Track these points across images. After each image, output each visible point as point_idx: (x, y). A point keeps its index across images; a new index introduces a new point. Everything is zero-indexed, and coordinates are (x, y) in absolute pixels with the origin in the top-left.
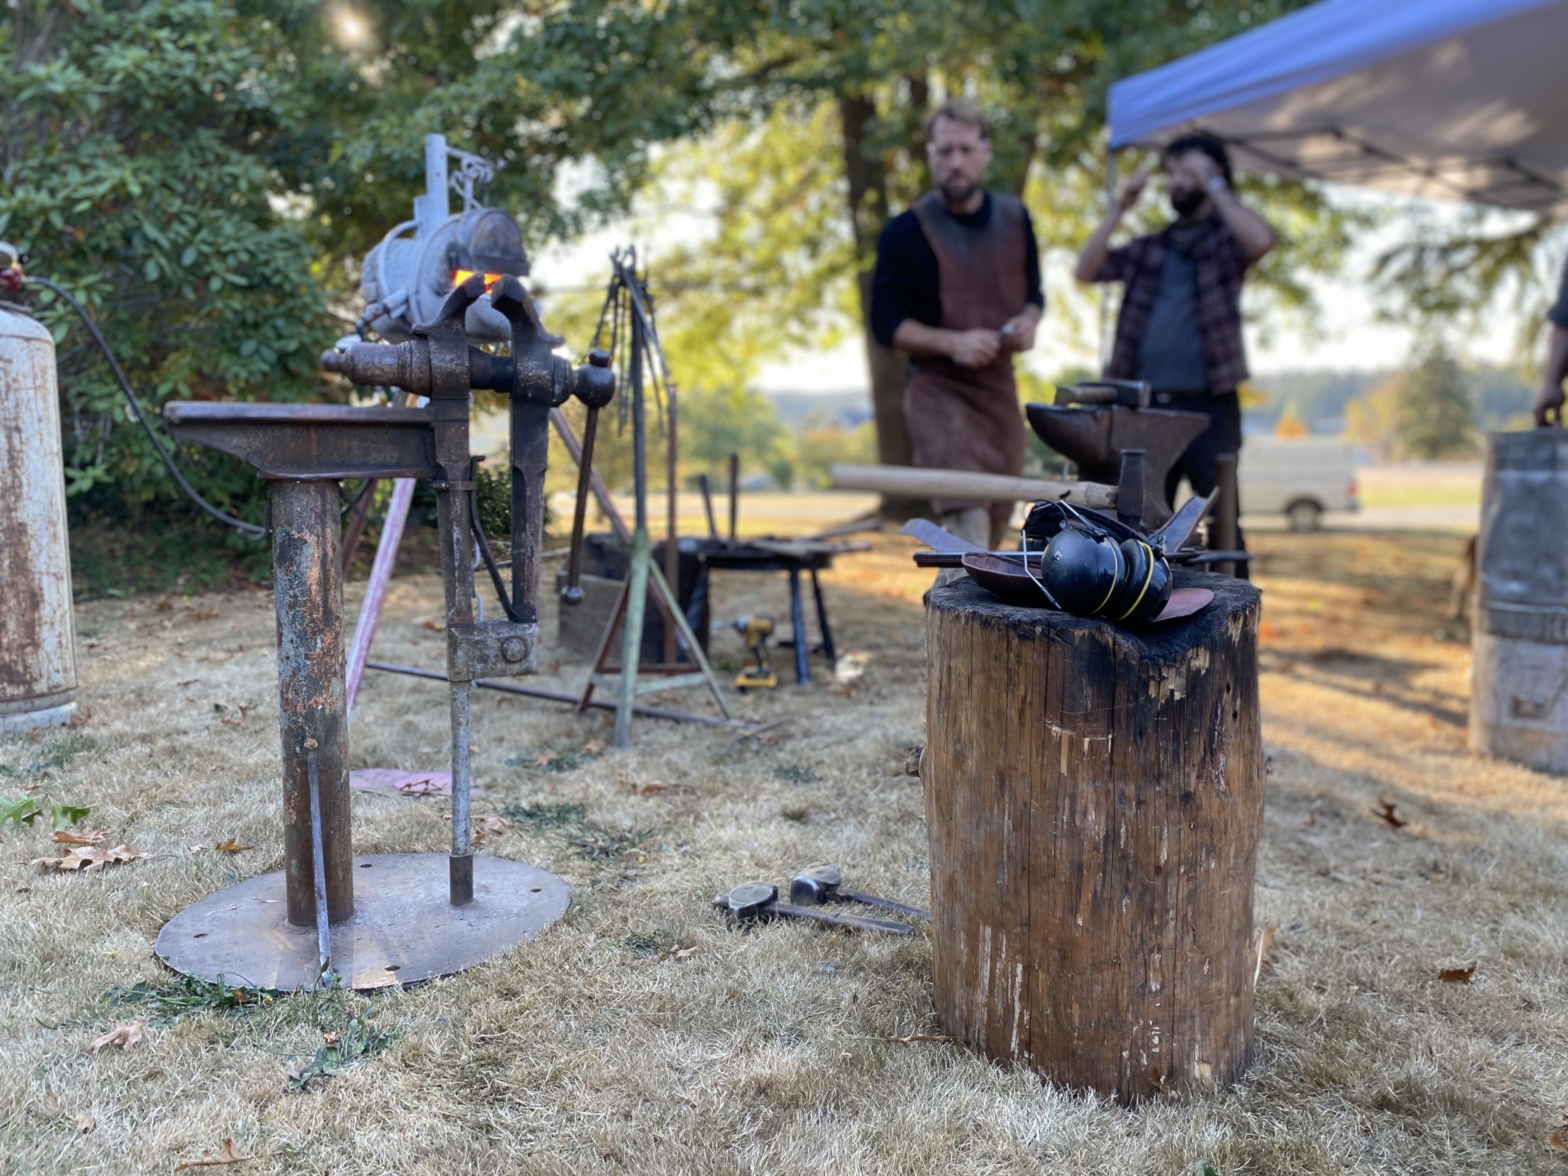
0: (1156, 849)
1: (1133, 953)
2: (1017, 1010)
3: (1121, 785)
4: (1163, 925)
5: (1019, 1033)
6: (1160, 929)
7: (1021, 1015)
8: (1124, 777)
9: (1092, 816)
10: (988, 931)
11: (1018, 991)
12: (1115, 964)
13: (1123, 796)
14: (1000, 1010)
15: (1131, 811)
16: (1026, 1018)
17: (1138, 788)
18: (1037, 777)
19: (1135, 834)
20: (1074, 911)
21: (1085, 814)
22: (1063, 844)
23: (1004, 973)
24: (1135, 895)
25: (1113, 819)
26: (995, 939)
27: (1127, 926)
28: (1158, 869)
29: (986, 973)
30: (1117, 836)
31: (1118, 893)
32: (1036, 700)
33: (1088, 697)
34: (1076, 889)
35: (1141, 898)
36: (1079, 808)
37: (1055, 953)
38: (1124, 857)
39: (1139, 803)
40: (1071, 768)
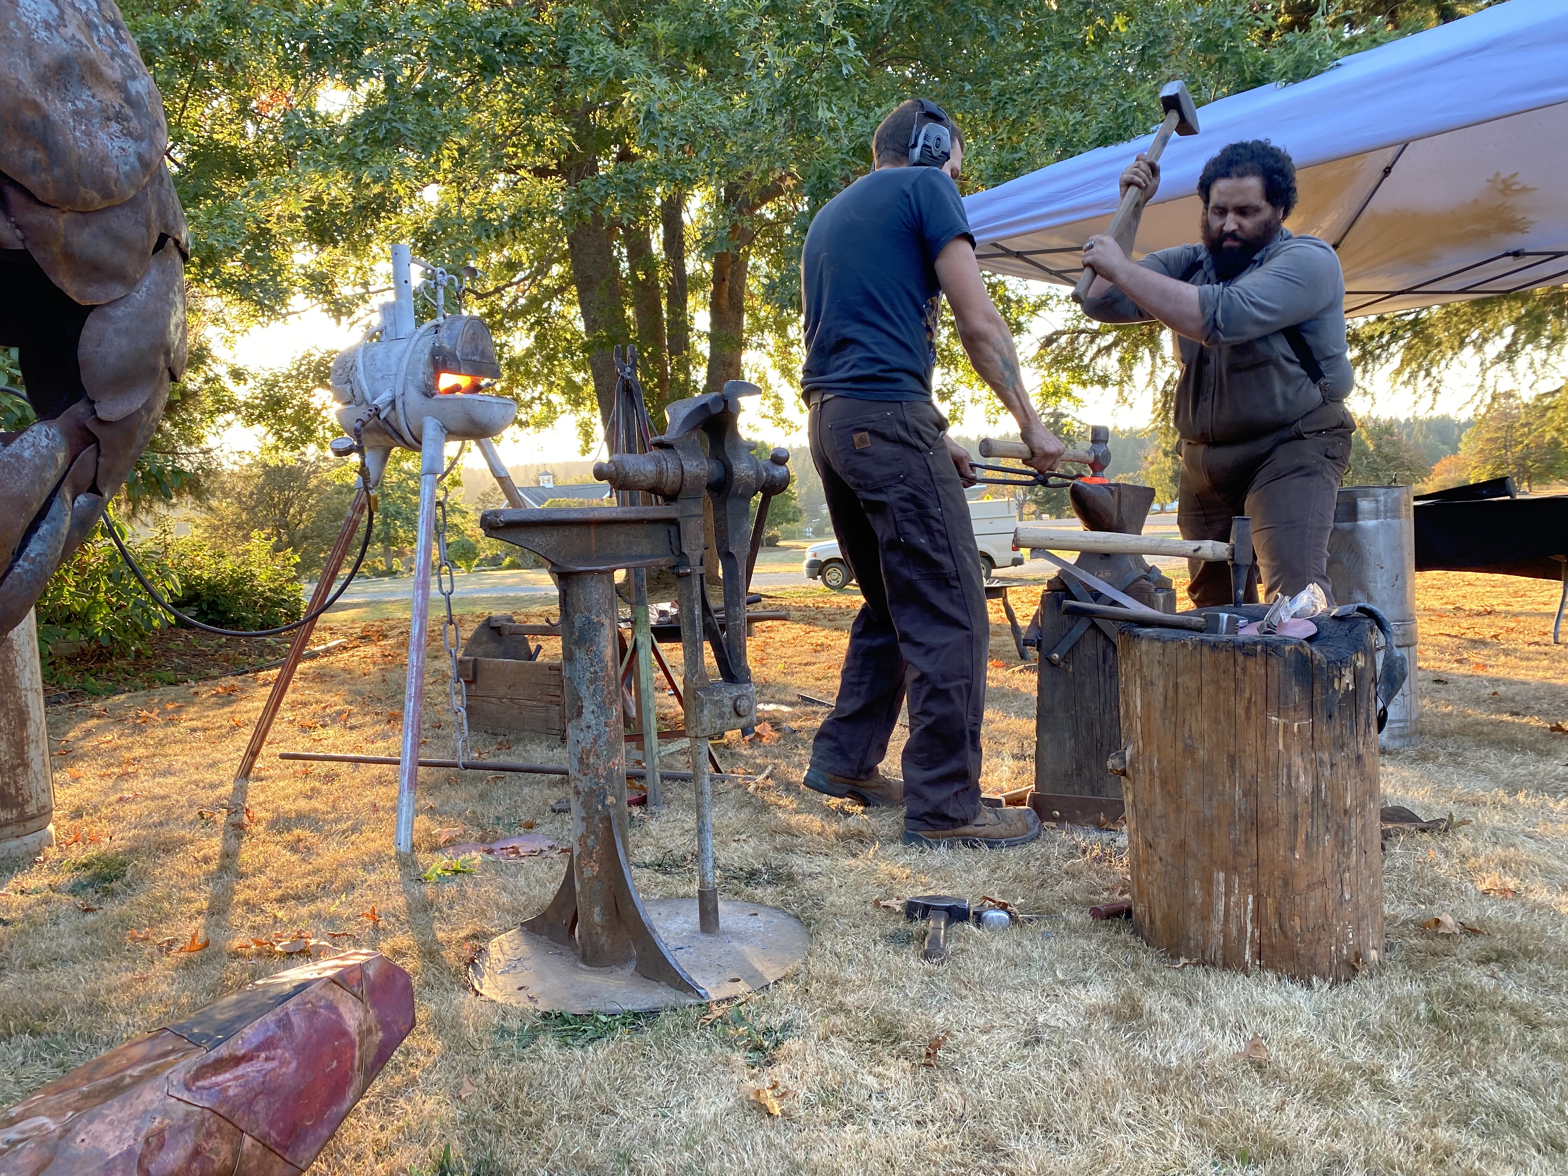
0: (1345, 797)
1: (1334, 873)
2: (1249, 929)
3: (1320, 754)
4: (1350, 851)
5: (1252, 947)
6: (1348, 855)
7: (1253, 933)
8: (1322, 748)
9: (1302, 779)
10: (1222, 875)
11: (1250, 915)
12: (1324, 882)
13: (1321, 761)
14: (1234, 932)
15: (1327, 773)
16: (1257, 934)
17: (1331, 755)
18: (1261, 755)
19: (1331, 788)
20: (1293, 849)
21: (1298, 778)
22: (1283, 801)
23: (1237, 904)
24: (1333, 832)
25: (1317, 778)
26: (1227, 881)
27: (1329, 856)
28: (1346, 812)
29: (1221, 907)
30: (1319, 790)
31: (1322, 832)
32: (1259, 699)
33: (1296, 692)
34: (1294, 834)
35: (1336, 834)
36: (1293, 774)
37: (1280, 882)
38: (1325, 805)
39: (1332, 765)
40: (1287, 747)
